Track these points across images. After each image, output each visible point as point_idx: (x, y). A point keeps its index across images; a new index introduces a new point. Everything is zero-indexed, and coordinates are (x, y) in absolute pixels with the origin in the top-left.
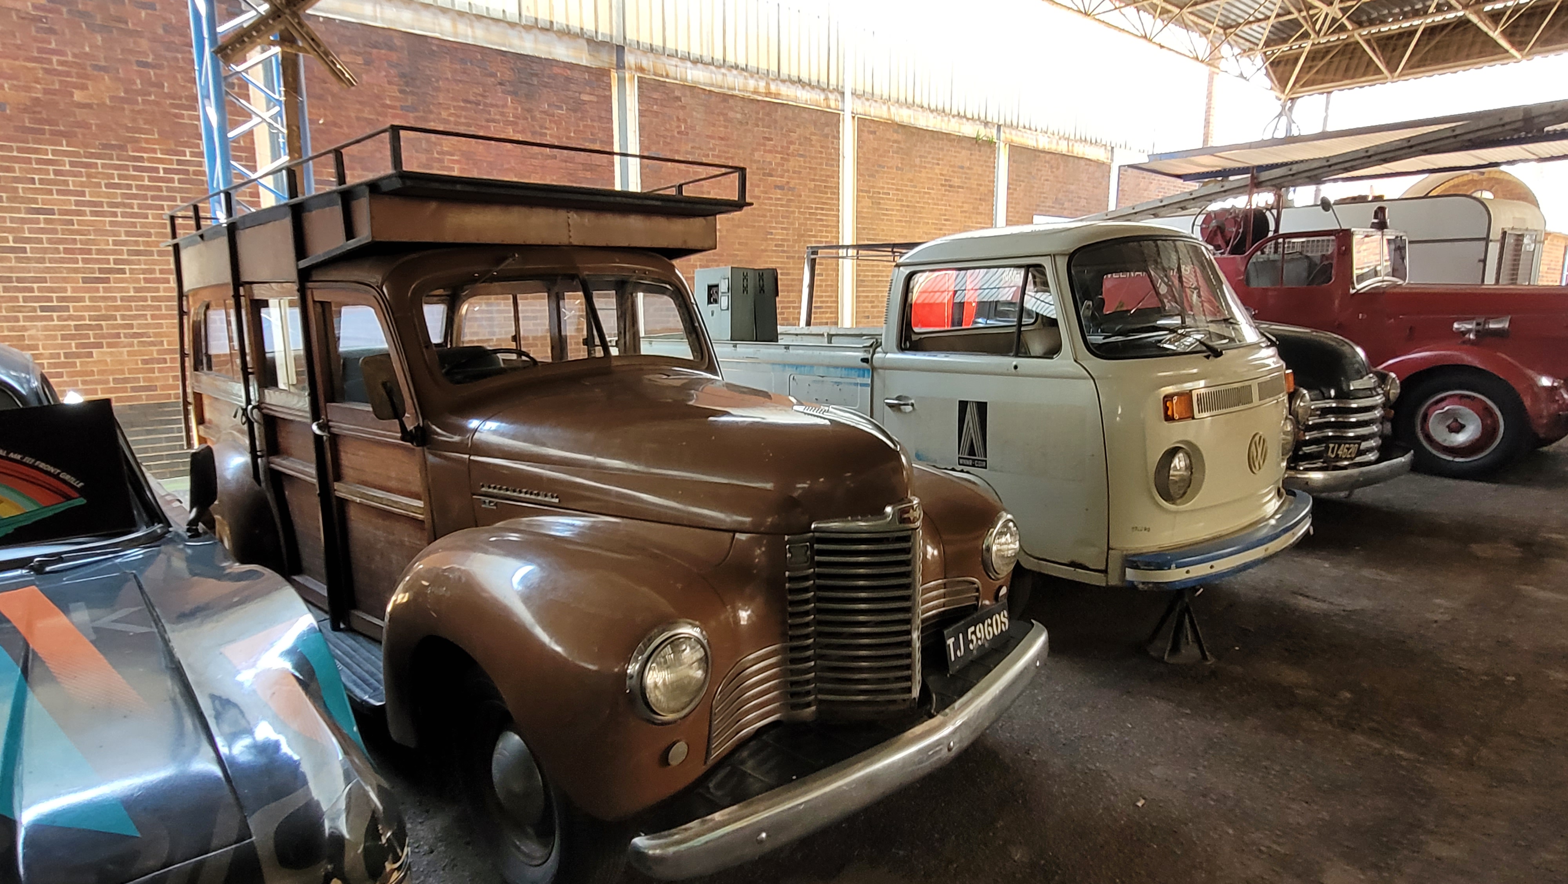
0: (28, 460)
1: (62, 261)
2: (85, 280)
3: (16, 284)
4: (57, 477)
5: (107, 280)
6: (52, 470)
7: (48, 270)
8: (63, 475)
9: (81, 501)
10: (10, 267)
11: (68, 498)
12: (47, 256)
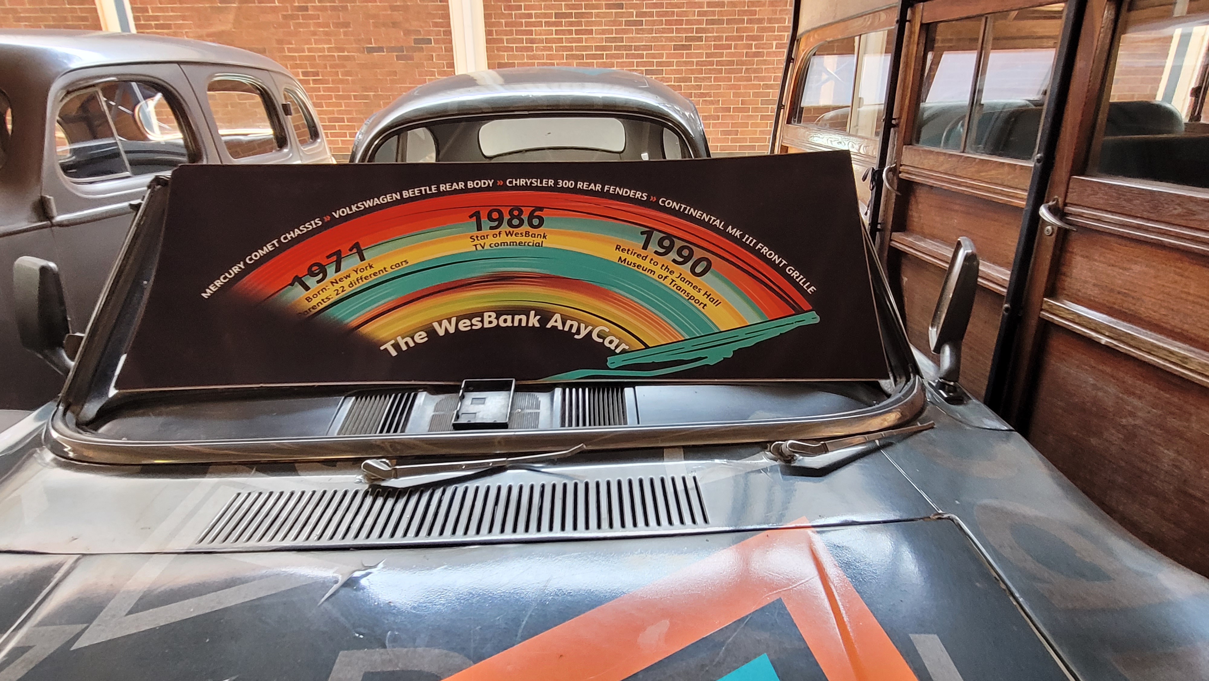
0: (749, 240)
1: (663, 31)
2: (676, 48)
3: (633, 52)
4: (781, 271)
5: (688, 47)
6: (776, 258)
7: (655, 39)
8: (790, 270)
9: (811, 318)
10: (632, 38)
11: (799, 311)
12: (654, 27)
